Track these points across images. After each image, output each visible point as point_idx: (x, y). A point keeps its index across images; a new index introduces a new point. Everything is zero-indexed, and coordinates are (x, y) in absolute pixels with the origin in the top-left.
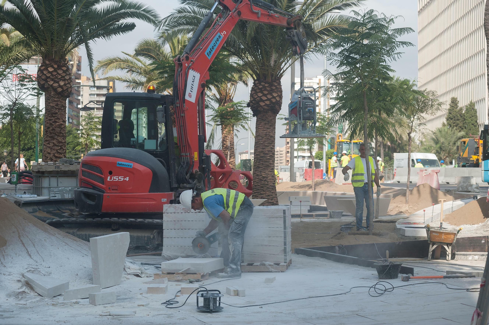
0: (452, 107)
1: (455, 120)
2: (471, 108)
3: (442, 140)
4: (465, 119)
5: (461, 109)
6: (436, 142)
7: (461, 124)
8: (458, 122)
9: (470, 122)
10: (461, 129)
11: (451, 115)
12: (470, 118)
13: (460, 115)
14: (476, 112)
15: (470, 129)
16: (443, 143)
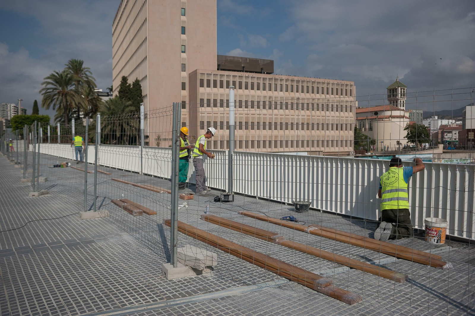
0: (123, 83)
1: (124, 93)
2: (137, 83)
3: (112, 107)
4: (132, 92)
5: (130, 85)
6: (109, 109)
7: (129, 96)
8: (127, 94)
9: (136, 94)
10: (129, 99)
11: (122, 89)
12: (136, 91)
13: (129, 89)
14: (140, 87)
15: (136, 100)
16: (113, 110)
